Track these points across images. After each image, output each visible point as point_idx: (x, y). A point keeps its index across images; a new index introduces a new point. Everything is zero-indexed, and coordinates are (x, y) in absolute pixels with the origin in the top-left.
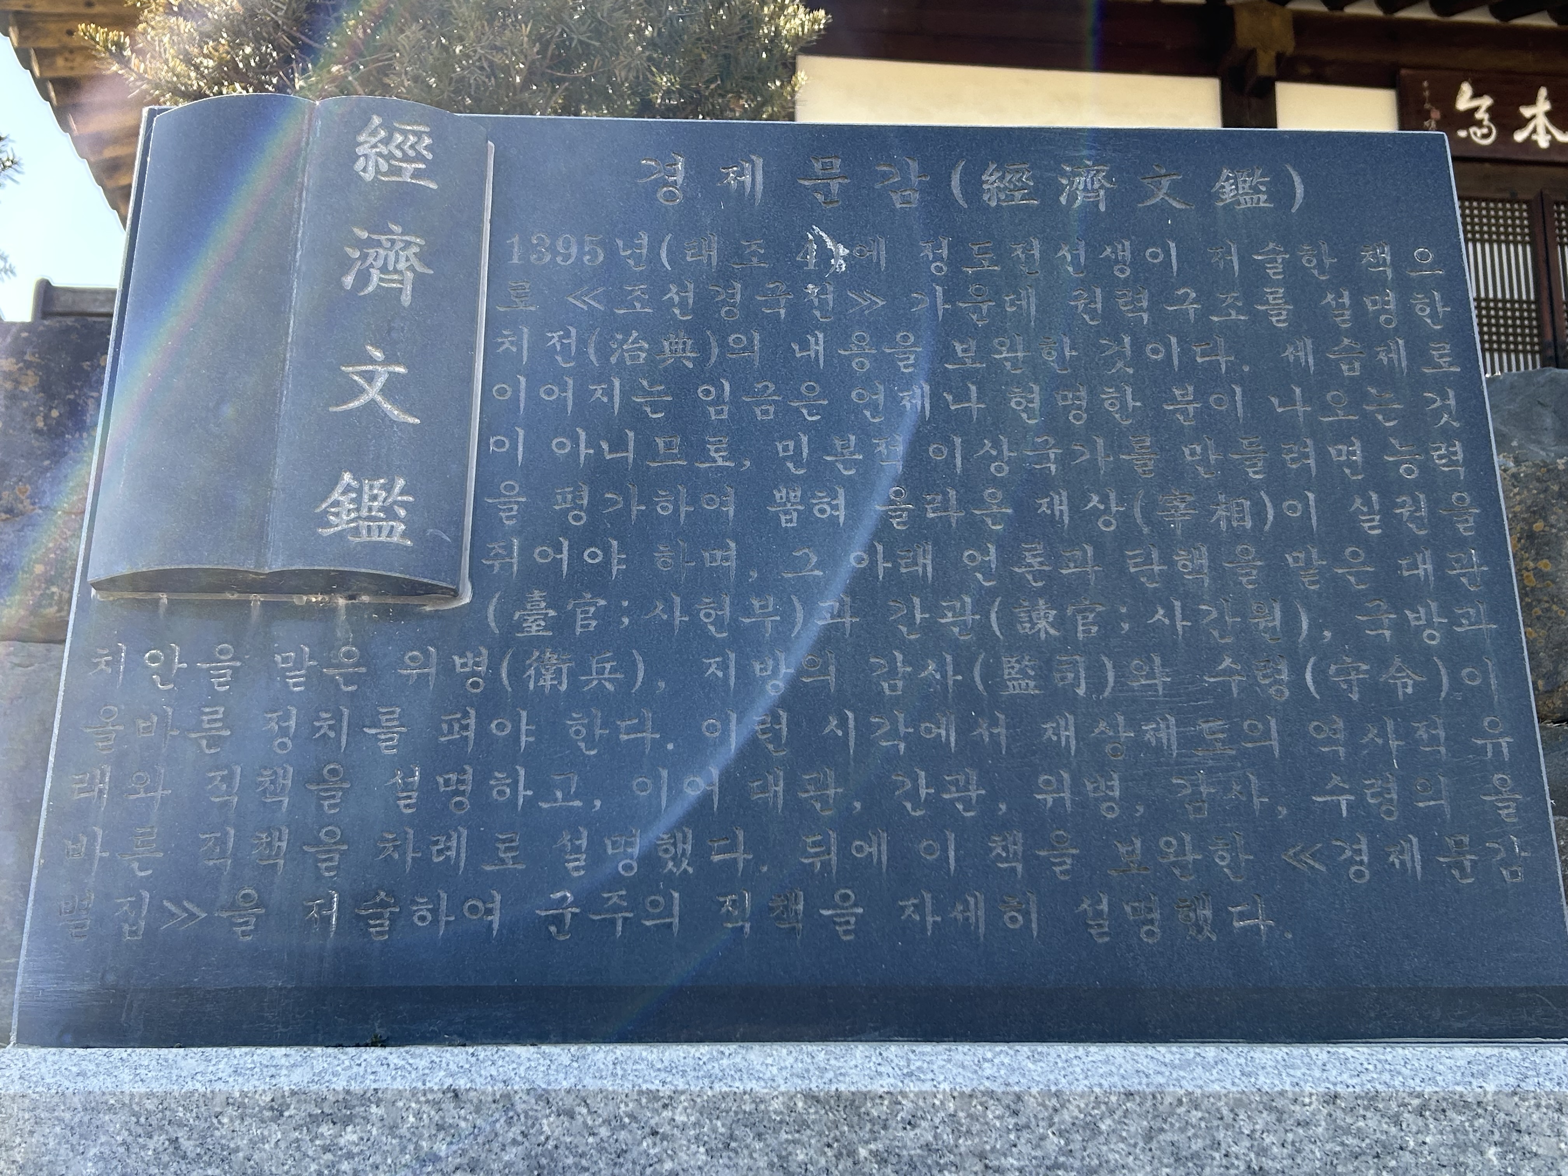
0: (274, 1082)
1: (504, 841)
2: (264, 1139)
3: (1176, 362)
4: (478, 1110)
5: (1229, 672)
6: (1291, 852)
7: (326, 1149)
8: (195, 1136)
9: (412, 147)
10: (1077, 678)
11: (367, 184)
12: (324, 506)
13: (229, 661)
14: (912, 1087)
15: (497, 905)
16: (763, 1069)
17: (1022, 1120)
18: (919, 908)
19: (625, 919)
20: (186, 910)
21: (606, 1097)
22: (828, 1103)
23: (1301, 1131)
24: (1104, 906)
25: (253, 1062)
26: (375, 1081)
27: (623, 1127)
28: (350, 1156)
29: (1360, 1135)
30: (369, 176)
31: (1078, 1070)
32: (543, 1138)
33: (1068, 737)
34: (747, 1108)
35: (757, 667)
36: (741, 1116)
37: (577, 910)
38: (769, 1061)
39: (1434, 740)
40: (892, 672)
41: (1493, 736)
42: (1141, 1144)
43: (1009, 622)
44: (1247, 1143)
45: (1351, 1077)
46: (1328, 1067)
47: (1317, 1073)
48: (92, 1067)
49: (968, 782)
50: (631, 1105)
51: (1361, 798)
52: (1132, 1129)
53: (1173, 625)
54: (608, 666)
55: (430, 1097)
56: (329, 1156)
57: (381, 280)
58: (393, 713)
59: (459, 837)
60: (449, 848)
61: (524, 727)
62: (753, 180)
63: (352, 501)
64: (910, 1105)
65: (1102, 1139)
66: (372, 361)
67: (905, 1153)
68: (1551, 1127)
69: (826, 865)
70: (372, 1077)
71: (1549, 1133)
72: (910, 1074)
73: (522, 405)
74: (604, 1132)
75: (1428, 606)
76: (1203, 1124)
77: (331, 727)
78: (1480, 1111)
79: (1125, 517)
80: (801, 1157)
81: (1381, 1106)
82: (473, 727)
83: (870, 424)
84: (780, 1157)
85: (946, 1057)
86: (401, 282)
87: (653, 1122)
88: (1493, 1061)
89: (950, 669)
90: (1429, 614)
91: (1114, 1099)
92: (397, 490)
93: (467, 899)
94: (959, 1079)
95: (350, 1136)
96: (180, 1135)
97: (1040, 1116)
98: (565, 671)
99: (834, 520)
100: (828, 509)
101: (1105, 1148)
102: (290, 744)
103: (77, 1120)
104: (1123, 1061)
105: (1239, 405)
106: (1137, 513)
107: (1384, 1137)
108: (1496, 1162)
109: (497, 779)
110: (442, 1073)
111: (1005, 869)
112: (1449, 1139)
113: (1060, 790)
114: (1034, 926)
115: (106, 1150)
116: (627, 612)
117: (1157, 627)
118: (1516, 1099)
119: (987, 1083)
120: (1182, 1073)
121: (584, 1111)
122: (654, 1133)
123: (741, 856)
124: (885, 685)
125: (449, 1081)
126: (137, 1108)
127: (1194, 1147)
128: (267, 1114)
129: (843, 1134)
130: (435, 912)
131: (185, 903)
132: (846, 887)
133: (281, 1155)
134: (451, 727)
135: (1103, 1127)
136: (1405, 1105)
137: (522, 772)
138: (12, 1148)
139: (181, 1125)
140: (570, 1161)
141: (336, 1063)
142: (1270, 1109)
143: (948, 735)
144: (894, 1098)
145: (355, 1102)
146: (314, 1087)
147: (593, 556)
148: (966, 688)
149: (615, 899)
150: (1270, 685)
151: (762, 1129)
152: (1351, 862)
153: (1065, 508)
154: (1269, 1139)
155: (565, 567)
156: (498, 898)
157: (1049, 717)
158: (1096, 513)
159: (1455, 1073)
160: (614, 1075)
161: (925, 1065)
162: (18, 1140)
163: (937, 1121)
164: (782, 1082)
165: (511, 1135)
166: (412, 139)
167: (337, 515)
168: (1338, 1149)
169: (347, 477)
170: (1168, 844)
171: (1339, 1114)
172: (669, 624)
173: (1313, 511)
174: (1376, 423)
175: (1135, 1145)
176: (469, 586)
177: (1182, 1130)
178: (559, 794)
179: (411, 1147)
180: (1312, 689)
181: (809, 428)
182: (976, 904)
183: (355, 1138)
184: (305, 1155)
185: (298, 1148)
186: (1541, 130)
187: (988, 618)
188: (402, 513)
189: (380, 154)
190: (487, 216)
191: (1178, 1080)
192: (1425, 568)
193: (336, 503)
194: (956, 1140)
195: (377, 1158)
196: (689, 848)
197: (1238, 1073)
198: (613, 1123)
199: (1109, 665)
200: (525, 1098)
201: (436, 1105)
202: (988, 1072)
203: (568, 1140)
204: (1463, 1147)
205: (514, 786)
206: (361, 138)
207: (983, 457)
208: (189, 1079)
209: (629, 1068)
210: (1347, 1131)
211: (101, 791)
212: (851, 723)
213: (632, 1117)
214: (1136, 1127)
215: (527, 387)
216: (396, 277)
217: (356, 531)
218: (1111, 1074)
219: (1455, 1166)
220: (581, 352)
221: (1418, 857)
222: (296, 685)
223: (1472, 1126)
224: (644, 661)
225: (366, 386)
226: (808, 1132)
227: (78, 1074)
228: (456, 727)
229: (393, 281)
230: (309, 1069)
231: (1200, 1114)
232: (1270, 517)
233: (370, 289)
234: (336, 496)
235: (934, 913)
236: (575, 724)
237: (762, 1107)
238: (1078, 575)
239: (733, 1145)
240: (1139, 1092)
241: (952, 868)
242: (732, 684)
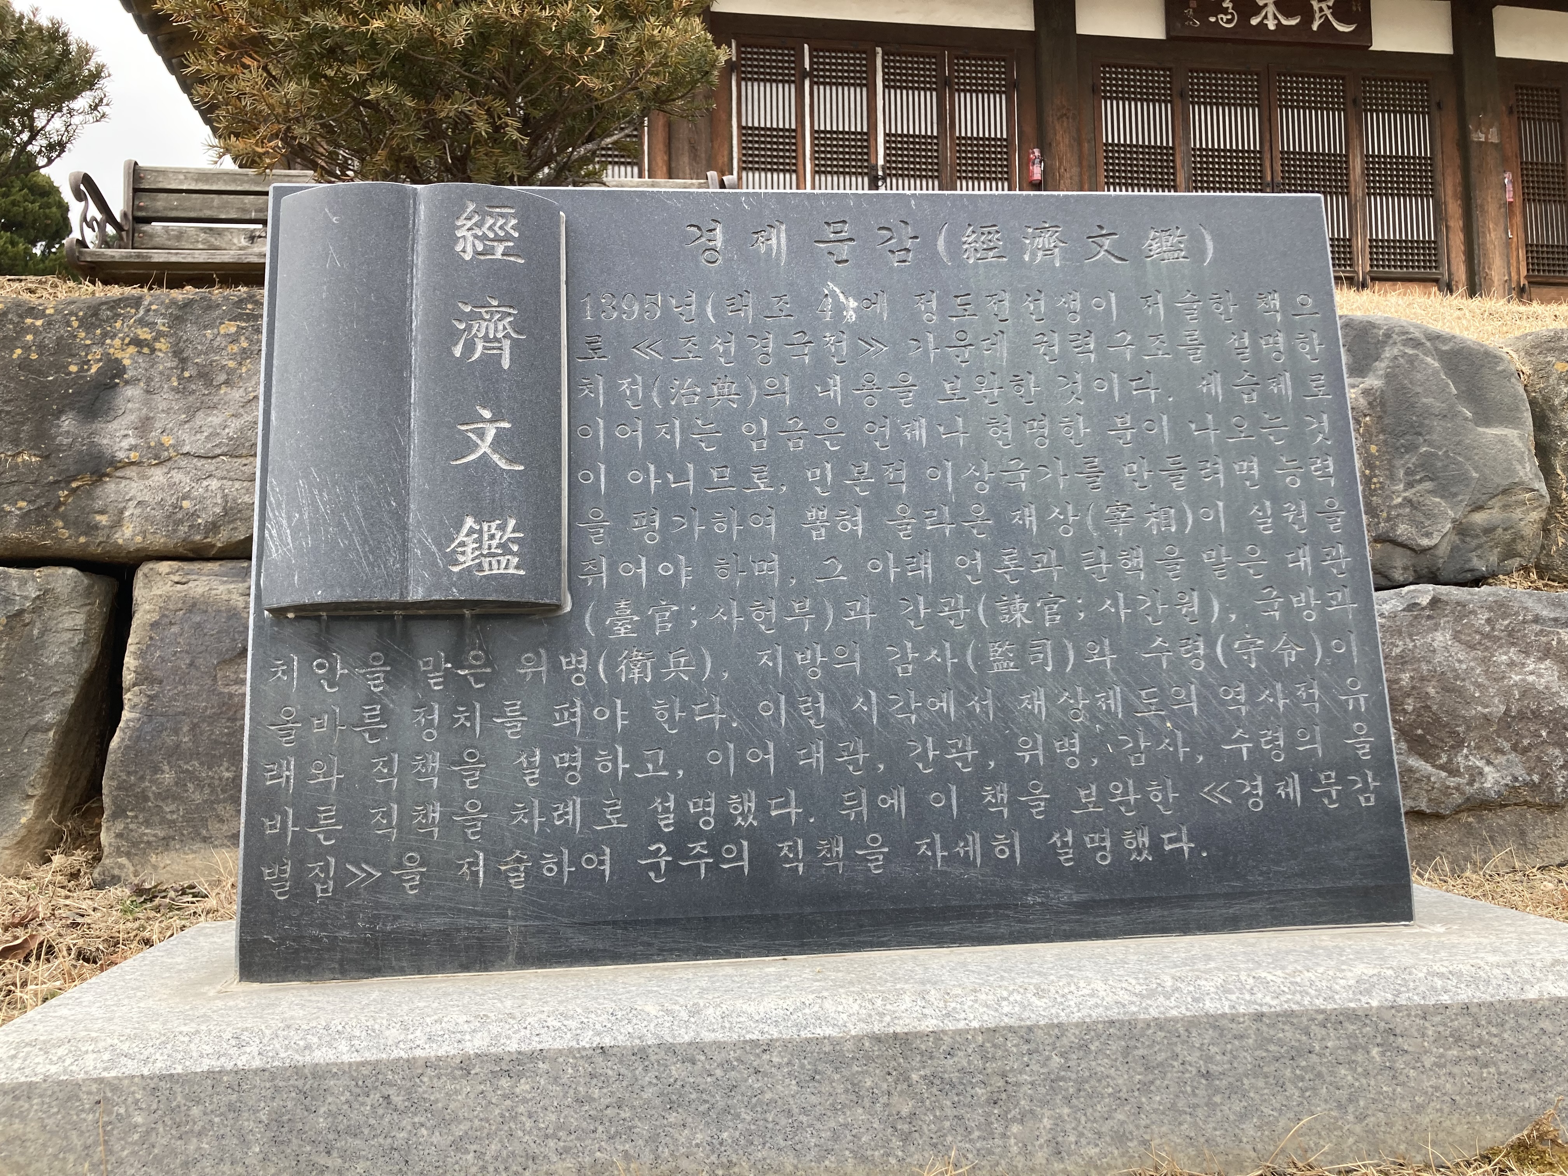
0: (461, 1047)
1: (609, 806)
2: (457, 1092)
3: (1117, 394)
4: (621, 1062)
5: (1160, 649)
6: (1206, 790)
7: (505, 1097)
8: (403, 1093)
9: (501, 228)
10: (1045, 658)
11: (467, 262)
12: (453, 546)
13: (381, 666)
14: (950, 1026)
15: (607, 858)
16: (836, 1016)
17: (1032, 1046)
18: (931, 846)
19: (706, 863)
20: (365, 871)
21: (719, 1047)
22: (888, 1042)
23: (1236, 1042)
24: (1069, 839)
25: (442, 1029)
26: (540, 1042)
27: (733, 1068)
28: (525, 1101)
29: (1280, 1043)
30: (467, 257)
31: (1072, 1003)
32: (672, 1080)
33: (1040, 705)
34: (827, 1049)
35: (799, 657)
36: (822, 1056)
37: (670, 859)
38: (840, 1008)
39: (1311, 697)
40: (904, 659)
41: (1354, 693)
42: (1121, 1059)
43: (992, 614)
44: (1198, 1054)
45: (1273, 998)
46: (1255, 989)
47: (1247, 997)
48: (316, 1040)
49: (964, 744)
50: (738, 1052)
51: (1257, 746)
52: (1114, 1048)
53: (1118, 613)
54: (682, 660)
55: (584, 1054)
56: (508, 1102)
57: (485, 348)
58: (515, 705)
59: (574, 804)
60: (567, 813)
61: (619, 713)
62: (779, 243)
63: (475, 541)
64: (950, 1040)
65: (1092, 1057)
66: (483, 420)
67: (946, 1076)
68: (1418, 1030)
69: (859, 815)
70: (537, 1039)
71: (1416, 1034)
72: (948, 1015)
73: (602, 443)
74: (719, 1073)
75: (1307, 592)
76: (1166, 1042)
77: (466, 718)
78: (1368, 1021)
79: (1080, 525)
80: (869, 1084)
81: (1295, 1021)
82: (579, 714)
83: (879, 452)
84: (853, 1084)
85: (973, 998)
86: (500, 348)
87: (755, 1064)
88: (1375, 979)
89: (948, 653)
90: (1308, 597)
91: (1100, 1026)
92: (510, 528)
93: (583, 854)
94: (985, 1018)
95: (523, 1086)
96: (391, 1092)
97: (1046, 1042)
98: (649, 664)
99: (853, 533)
100: (849, 525)
101: (1094, 1063)
102: (435, 733)
103: (308, 1086)
104: (1104, 994)
105: (1166, 429)
106: (1089, 520)
107: (1297, 1044)
108: (1378, 1059)
109: (601, 756)
110: (591, 1033)
111: (994, 812)
112: (1345, 1043)
113: (1034, 748)
114: (1018, 855)
115: (333, 1108)
116: (695, 616)
117: (1104, 614)
118: (1393, 1011)
119: (1006, 1020)
120: (1149, 1002)
121: (703, 1058)
122: (757, 1072)
123: (794, 811)
124: (899, 669)
125: (597, 1040)
126: (355, 1074)
127: (1159, 1059)
128: (458, 1073)
129: (899, 1064)
130: (559, 864)
131: (364, 866)
132: (875, 832)
133: (471, 1104)
134: (562, 715)
135: (1093, 1048)
136: (1313, 1020)
137: (620, 749)
138: (258, 1111)
139: (391, 1084)
140: (694, 1096)
141: (507, 1027)
142: (1215, 1027)
143: (948, 707)
144: (937, 1035)
145: (526, 1060)
146: (493, 1050)
147: (666, 569)
148: (961, 669)
149: (698, 849)
150: (1191, 658)
151: (838, 1064)
152: (1250, 795)
153: (1033, 518)
154: (1214, 1049)
155: (644, 578)
156: (608, 851)
157: (1023, 691)
158: (1057, 522)
159: (1347, 991)
160: (723, 1027)
161: (958, 1006)
162: (262, 1104)
163: (970, 1051)
164: (852, 1027)
165: (647, 1079)
166: (501, 222)
167: (463, 553)
168: (1264, 1054)
169: (469, 522)
170: (1116, 788)
171: (1265, 1028)
172: (729, 623)
173: (1221, 515)
174: (1268, 442)
175: (1116, 1060)
176: (569, 597)
177: (1150, 1047)
178: (650, 766)
179: (572, 1091)
180: (1221, 660)
181: (831, 457)
182: (974, 840)
183: (528, 1087)
184: (490, 1103)
185: (484, 1097)
186: (1270, 16)
187: (976, 611)
188: (515, 548)
189: (476, 237)
190: (563, 278)
191: (1146, 1009)
192: (1305, 561)
193: (463, 544)
194: (984, 1064)
195: (546, 1102)
196: (753, 805)
197: (1190, 1000)
198: (726, 1066)
199: (1070, 646)
200: (657, 1050)
201: (589, 1059)
202: (1006, 1010)
203: (692, 1080)
204: (1354, 1048)
205: (615, 761)
206: (459, 223)
207: (969, 478)
208: (393, 1048)
209: (734, 1020)
210: (1270, 1041)
211: (288, 777)
212: (874, 699)
213: (739, 1060)
214: (1115, 1046)
215: (605, 428)
216: (496, 344)
217: (480, 568)
218: (1097, 1006)
219: (1349, 1063)
220: (647, 397)
221: (1298, 788)
222: (436, 684)
223: (1361, 1033)
224: (711, 655)
225: (479, 442)
226: (873, 1065)
227: (305, 1048)
228: (566, 714)
229: (494, 348)
230: (486, 1034)
231: (1163, 1034)
232: (1190, 522)
233: (477, 355)
234: (461, 537)
235: (943, 849)
236: (659, 708)
237: (838, 1048)
238: (1045, 574)
239: (817, 1077)
240: (1118, 1020)
241: (955, 813)
242: (780, 671)
